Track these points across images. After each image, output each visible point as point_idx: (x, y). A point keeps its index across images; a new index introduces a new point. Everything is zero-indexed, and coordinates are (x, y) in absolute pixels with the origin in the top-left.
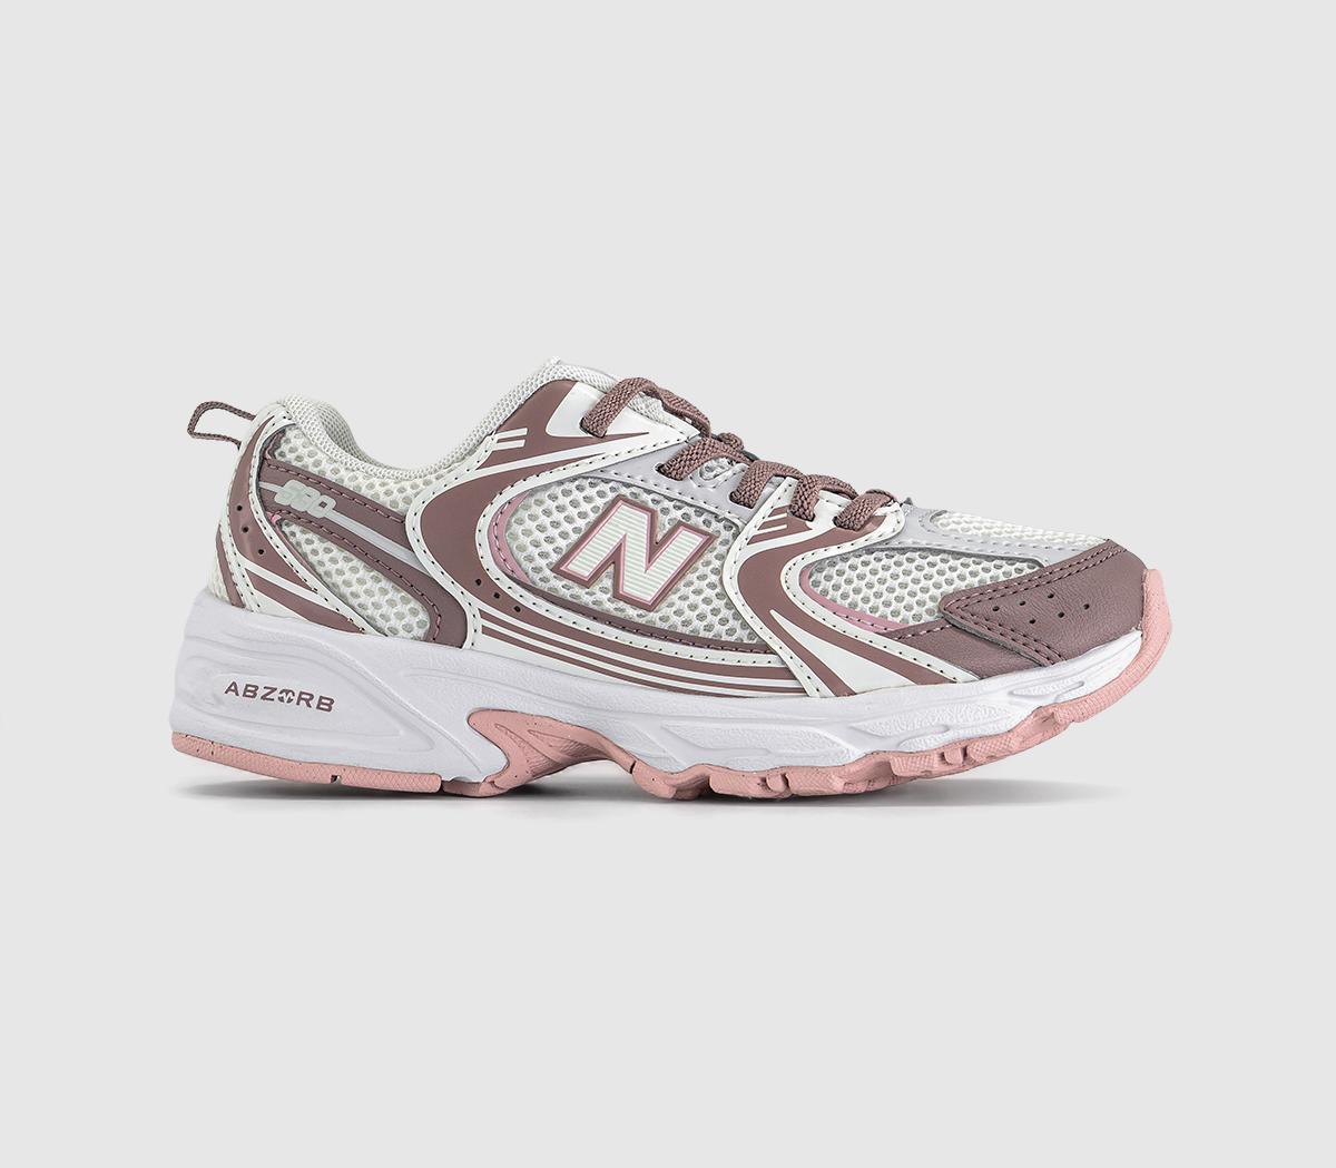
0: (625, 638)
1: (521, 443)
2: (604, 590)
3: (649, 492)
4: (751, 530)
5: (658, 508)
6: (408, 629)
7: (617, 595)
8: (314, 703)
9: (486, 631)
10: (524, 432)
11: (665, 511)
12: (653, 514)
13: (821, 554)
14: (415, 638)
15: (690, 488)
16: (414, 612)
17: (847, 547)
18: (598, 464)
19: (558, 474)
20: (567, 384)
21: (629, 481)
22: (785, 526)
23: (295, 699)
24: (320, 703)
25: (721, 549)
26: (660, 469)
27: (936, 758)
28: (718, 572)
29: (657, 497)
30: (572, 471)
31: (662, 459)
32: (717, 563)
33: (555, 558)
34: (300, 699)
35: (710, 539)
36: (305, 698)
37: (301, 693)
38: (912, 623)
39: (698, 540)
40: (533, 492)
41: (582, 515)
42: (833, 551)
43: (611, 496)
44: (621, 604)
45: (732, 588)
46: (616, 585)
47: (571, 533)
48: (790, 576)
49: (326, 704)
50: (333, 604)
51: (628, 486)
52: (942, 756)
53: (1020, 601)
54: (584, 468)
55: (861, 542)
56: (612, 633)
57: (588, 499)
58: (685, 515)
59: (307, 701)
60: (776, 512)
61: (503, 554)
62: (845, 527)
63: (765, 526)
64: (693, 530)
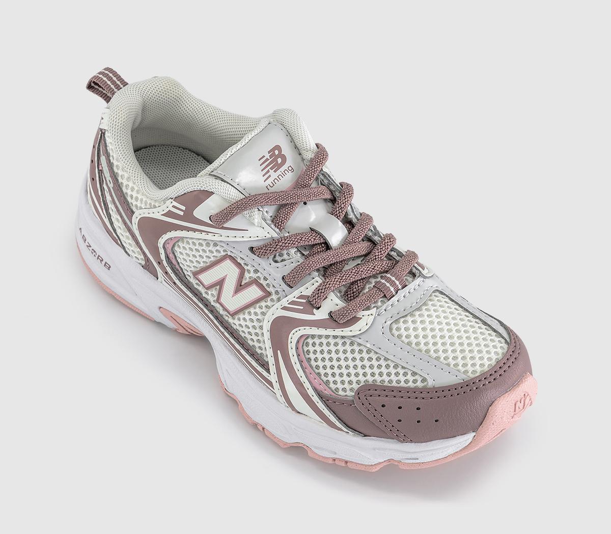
1: (182, 213)
2: (213, 295)
3: (243, 259)
4: (285, 302)
5: (246, 267)
6: (137, 258)
7: (218, 301)
8: (103, 263)
10: (184, 208)
11: (249, 271)
12: (243, 271)
13: (315, 330)
14: (140, 264)
17: (330, 332)
18: (218, 238)
19: (197, 235)
20: (209, 194)
21: (233, 250)
22: (302, 308)
24: (105, 264)
25: (269, 303)
26: (251, 249)
27: (331, 460)
28: (263, 314)
29: (246, 262)
30: (204, 236)
31: (253, 245)
32: (264, 310)
33: (193, 270)
34: (98, 257)
35: (267, 295)
36: (100, 259)
39: (260, 293)
41: (208, 257)
42: (322, 332)
43: (223, 254)
44: (219, 306)
45: (267, 326)
46: (219, 296)
48: (294, 336)
49: (108, 266)
51: (232, 252)
52: (334, 460)
53: (399, 406)
54: (210, 237)
55: (338, 332)
57: (211, 251)
58: (259, 278)
59: (101, 261)
60: (301, 297)
61: (171, 256)
62: (335, 320)
63: (293, 303)
64: (261, 286)
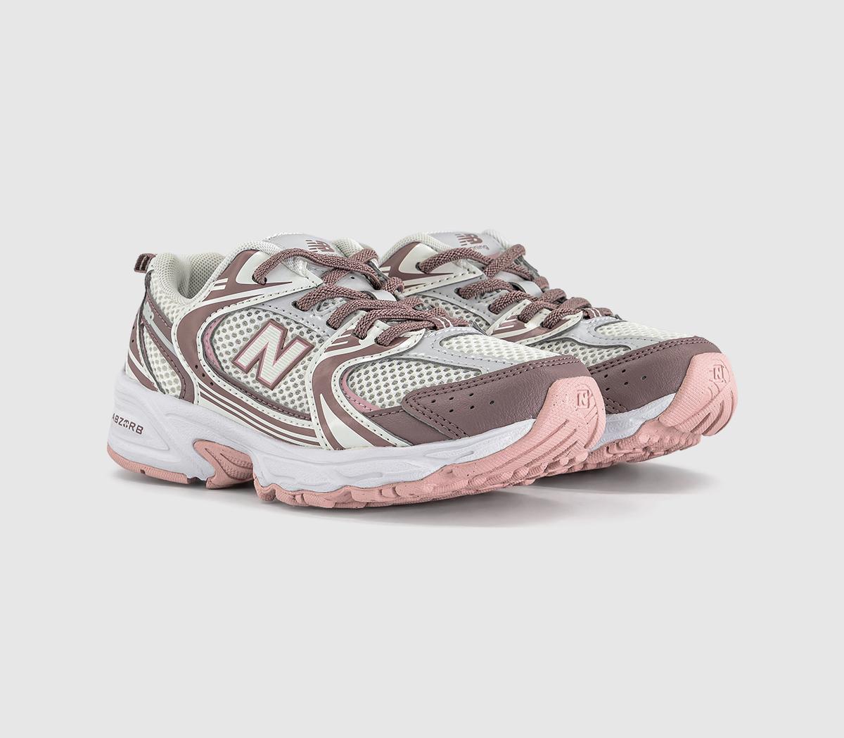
0: (256, 405)
1: (223, 287)
2: (252, 376)
3: (285, 318)
4: (328, 343)
5: (288, 327)
6: (173, 390)
7: (258, 380)
8: (135, 428)
9: (202, 395)
10: (225, 280)
11: (291, 330)
12: (285, 332)
13: (360, 360)
14: (176, 396)
15: (308, 316)
16: (176, 381)
17: (376, 357)
18: (260, 300)
19: (239, 306)
20: (251, 252)
21: (276, 311)
22: (347, 342)
23: (129, 425)
24: (137, 429)
25: (312, 354)
26: (295, 304)
27: (377, 492)
29: (289, 321)
30: (246, 304)
31: (297, 298)
32: (308, 363)
33: (233, 355)
34: (130, 426)
35: (311, 347)
36: (132, 425)
37: (132, 423)
38: (387, 407)
39: (304, 348)
40: (227, 315)
41: (249, 330)
42: (368, 359)
43: (265, 320)
44: (258, 384)
45: (309, 379)
46: (258, 373)
47: (242, 340)
48: (338, 373)
49: (140, 430)
50: (146, 374)
51: (275, 314)
52: (381, 491)
53: (450, 397)
54: (252, 302)
55: (385, 354)
56: (250, 402)
57: (252, 321)
58: (302, 333)
59: (133, 427)
60: (346, 332)
61: (210, 351)
62: (381, 343)
63: (337, 341)
64: (303, 341)
